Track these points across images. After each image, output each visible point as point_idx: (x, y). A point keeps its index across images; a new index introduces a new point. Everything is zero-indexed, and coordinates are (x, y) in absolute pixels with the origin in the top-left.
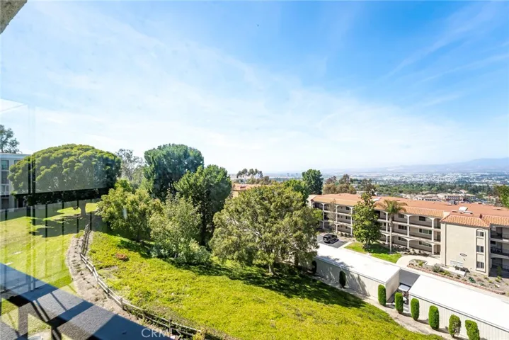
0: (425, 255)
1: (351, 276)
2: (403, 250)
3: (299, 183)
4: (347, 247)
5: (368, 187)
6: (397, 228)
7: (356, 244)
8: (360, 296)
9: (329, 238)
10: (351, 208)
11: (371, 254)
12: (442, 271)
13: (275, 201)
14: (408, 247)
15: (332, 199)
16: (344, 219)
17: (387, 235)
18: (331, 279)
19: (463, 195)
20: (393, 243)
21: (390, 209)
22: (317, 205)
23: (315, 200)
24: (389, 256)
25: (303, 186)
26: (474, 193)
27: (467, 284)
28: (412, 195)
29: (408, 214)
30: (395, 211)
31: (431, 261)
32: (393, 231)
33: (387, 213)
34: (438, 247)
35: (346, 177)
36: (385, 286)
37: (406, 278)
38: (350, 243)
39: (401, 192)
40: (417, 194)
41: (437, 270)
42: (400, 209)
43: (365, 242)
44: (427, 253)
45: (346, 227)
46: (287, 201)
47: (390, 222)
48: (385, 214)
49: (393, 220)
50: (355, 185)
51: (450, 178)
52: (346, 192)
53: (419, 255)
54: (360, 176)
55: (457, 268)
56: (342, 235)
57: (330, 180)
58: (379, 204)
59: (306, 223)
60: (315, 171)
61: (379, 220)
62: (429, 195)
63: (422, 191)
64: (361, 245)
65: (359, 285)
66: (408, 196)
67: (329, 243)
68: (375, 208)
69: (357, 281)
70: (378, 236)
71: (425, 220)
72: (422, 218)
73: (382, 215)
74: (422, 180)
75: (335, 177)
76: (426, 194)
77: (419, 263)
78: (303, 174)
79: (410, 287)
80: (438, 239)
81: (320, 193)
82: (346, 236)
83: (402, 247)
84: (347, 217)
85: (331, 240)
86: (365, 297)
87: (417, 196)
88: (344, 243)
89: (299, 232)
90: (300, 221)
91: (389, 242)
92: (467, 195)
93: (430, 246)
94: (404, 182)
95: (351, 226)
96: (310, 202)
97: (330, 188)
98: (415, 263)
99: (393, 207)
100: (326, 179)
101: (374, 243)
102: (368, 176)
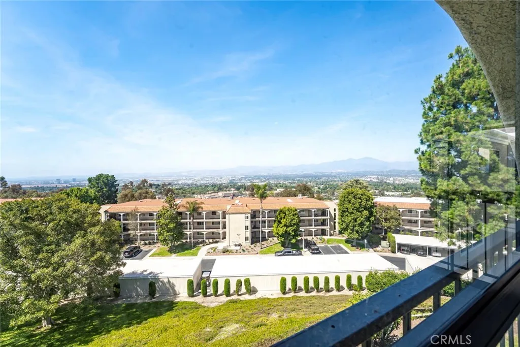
0: (217, 242)
1: (161, 282)
2: (201, 243)
3: (87, 192)
4: (153, 255)
5: (168, 191)
6: (196, 225)
7: (161, 249)
8: (169, 298)
9: (132, 251)
10: (155, 214)
11: (176, 254)
12: (228, 251)
13: (53, 220)
14: (205, 240)
15: (133, 207)
16: (148, 226)
17: (188, 233)
18: (138, 295)
19: (232, 192)
20: (194, 239)
21: (192, 209)
22: (113, 216)
23: (110, 211)
24: (191, 251)
25: (93, 195)
26: (238, 190)
27: (241, 254)
28: (202, 195)
29: (204, 211)
30: (195, 210)
31: (221, 246)
32: (194, 229)
33: (188, 213)
34: (224, 233)
35: (145, 181)
36: (192, 279)
37: (207, 265)
38: (154, 250)
39: (193, 193)
40: (205, 194)
41: (225, 251)
42: (198, 208)
43: (170, 245)
44: (218, 240)
45: (150, 235)
46: (75, 216)
47: (191, 221)
48: (187, 214)
49: (194, 219)
50: (153, 190)
51: (225, 181)
52: (145, 197)
53: (212, 243)
54: (157, 181)
55: (236, 245)
56: (146, 244)
57: (126, 186)
58: (183, 206)
59: (107, 239)
60: (108, 176)
61: (182, 221)
62: (213, 194)
63: (208, 191)
64: (166, 248)
65: (170, 288)
66: (199, 196)
67: (131, 256)
68: (179, 210)
69: (168, 285)
70: (181, 235)
71: (215, 214)
72: (214, 213)
73: (184, 215)
74: (208, 182)
75: (132, 183)
76: (212, 193)
77: (213, 250)
78: (90, 180)
79: (211, 272)
80: (224, 227)
81: (115, 202)
82: (150, 244)
83: (200, 240)
84: (150, 224)
85: (135, 253)
86: (175, 298)
87: (205, 196)
88: (147, 252)
89: (99, 254)
90: (99, 240)
91: (190, 238)
92: (235, 192)
93: (219, 234)
94: (195, 185)
95: (155, 233)
96: (103, 214)
97: (126, 195)
98: (211, 251)
99: (194, 206)
100: (122, 184)
101: (179, 243)
102: (167, 180)
